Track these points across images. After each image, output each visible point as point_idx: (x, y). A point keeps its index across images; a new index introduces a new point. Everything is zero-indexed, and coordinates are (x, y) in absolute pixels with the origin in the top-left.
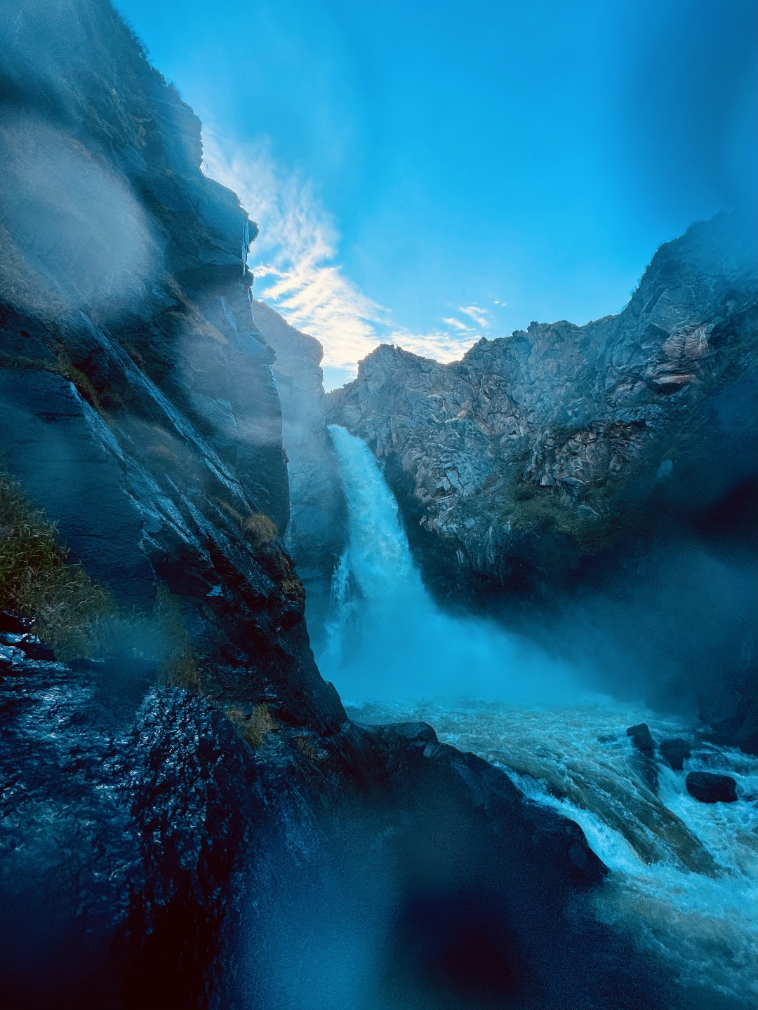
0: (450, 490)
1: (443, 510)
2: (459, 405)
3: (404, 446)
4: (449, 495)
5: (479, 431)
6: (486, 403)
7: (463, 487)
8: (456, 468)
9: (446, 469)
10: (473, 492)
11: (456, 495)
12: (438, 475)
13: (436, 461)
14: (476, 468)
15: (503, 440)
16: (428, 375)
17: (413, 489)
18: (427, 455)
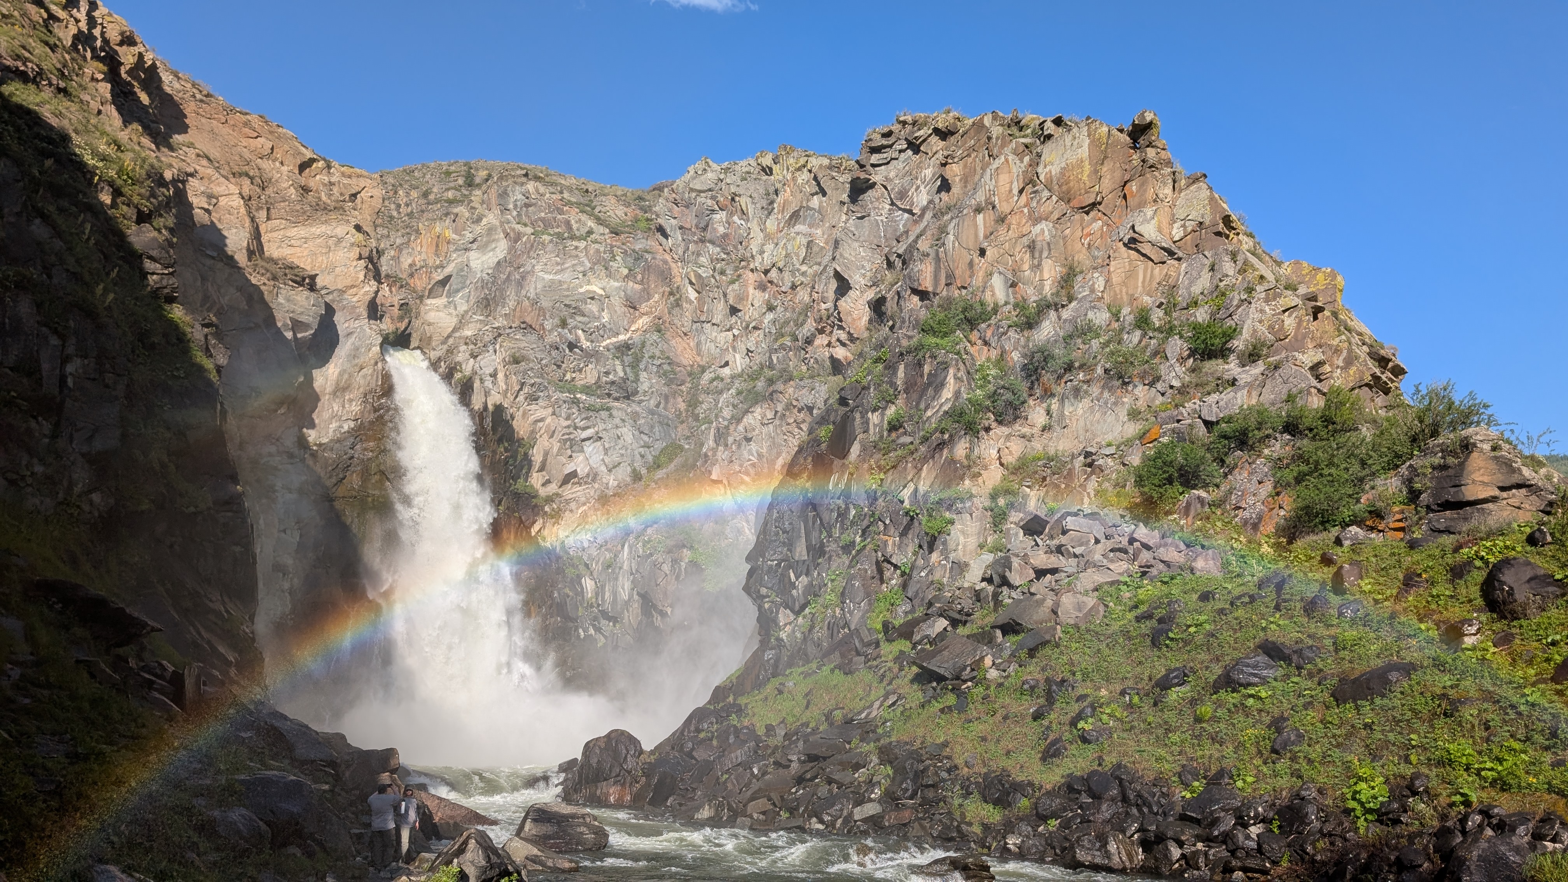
0: (588, 475)
1: (571, 511)
2: (635, 308)
3: (516, 397)
4: (586, 483)
5: (668, 358)
6: (691, 302)
7: (610, 471)
8: (601, 438)
9: (584, 440)
10: (628, 479)
11: (596, 486)
12: (569, 452)
13: (568, 427)
14: (641, 432)
15: (707, 376)
16: (582, 244)
17: (528, 473)
18: (554, 414)
